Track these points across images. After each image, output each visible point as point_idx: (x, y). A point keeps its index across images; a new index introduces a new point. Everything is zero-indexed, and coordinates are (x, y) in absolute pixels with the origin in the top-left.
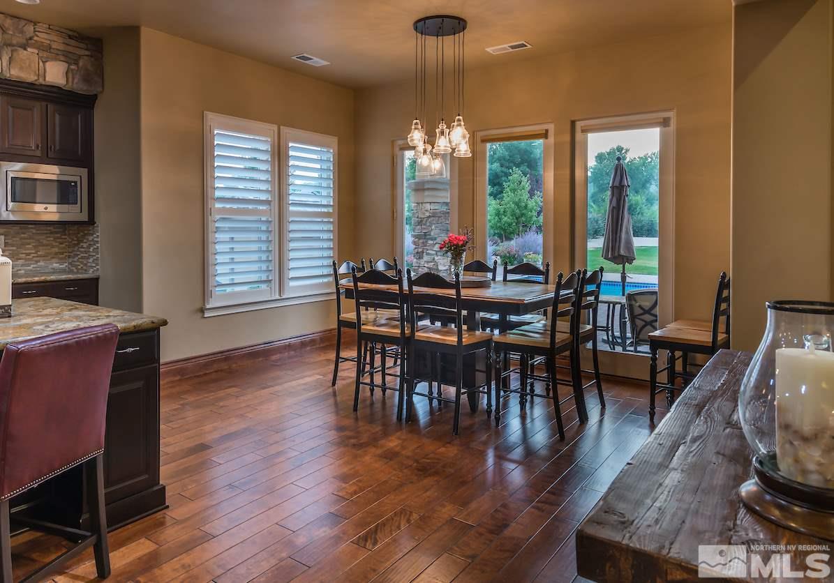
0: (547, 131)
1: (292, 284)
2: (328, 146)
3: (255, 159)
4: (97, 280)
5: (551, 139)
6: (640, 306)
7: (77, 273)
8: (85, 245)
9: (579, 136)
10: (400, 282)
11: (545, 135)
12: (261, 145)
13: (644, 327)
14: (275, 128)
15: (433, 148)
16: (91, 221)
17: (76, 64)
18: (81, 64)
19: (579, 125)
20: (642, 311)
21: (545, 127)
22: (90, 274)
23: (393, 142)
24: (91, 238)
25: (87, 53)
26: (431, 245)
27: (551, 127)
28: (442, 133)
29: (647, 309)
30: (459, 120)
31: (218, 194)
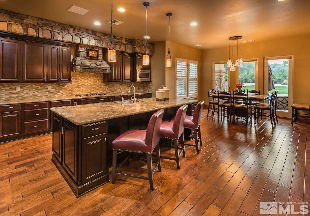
0: (256, 60)
1: (190, 94)
2: (197, 64)
3: (181, 67)
4: (152, 94)
5: (258, 62)
6: (279, 100)
7: (146, 92)
8: (148, 86)
9: (265, 61)
10: (231, 94)
11: (256, 61)
12: (184, 64)
13: (279, 105)
14: (187, 60)
15: (235, 65)
16: (151, 81)
17: (150, 49)
18: (151, 49)
19: (265, 59)
20: (279, 102)
21: (256, 59)
22: (150, 92)
23: (212, 62)
24: (150, 85)
25: (152, 46)
26: (216, 86)
27: (258, 59)
28: (237, 62)
29: (281, 101)
30: (241, 59)
31: (178, 75)
